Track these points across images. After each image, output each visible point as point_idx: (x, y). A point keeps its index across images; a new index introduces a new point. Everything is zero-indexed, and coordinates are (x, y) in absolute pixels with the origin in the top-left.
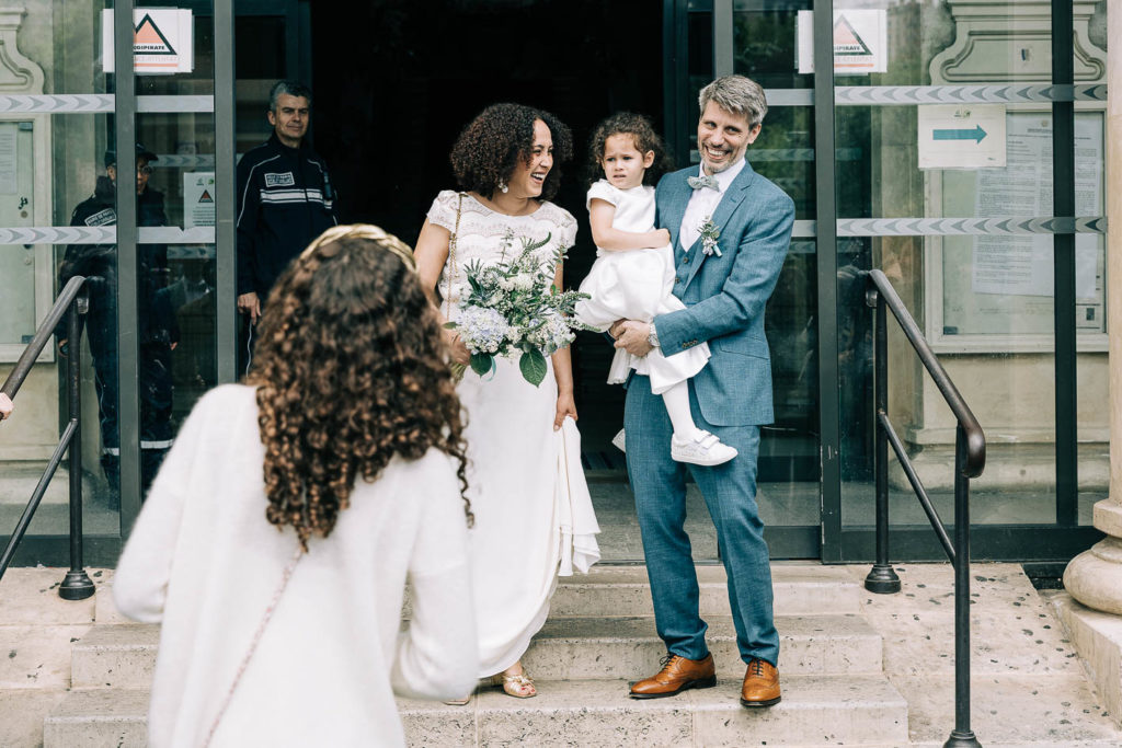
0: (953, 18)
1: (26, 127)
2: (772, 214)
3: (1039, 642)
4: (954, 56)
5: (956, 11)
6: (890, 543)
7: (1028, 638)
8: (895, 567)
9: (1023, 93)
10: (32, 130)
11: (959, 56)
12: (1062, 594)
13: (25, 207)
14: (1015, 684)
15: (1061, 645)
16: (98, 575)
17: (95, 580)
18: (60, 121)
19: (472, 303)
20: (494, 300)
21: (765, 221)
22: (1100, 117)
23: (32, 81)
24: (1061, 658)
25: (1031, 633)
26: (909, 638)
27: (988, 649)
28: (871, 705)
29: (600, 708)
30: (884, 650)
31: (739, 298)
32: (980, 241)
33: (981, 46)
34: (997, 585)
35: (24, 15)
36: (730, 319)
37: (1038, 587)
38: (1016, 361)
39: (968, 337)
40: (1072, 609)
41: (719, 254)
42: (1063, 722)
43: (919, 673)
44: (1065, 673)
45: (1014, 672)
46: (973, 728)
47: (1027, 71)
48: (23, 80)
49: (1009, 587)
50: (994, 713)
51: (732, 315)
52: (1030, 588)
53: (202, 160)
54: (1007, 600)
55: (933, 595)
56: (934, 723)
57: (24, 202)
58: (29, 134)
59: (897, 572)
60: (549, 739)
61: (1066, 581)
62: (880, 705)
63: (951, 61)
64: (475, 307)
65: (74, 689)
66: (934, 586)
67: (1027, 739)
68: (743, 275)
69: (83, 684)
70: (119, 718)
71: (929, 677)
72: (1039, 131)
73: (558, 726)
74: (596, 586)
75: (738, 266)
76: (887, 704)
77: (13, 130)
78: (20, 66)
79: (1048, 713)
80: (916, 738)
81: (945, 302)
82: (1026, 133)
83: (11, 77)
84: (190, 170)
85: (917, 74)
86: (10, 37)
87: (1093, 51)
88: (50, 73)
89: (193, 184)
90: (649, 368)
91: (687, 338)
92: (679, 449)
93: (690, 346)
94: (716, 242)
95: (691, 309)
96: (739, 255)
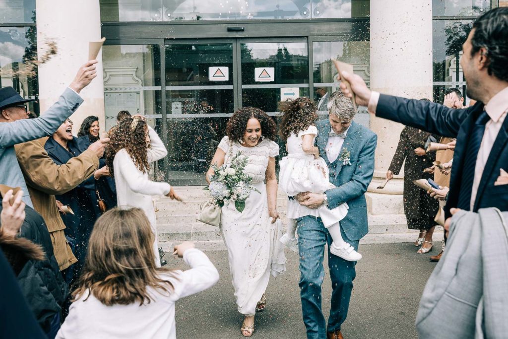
1: (138, 93)
2: (372, 144)
18: (145, 92)
21: (370, 147)
35: (137, 69)
41: (350, 164)
48: (137, 83)
51: (360, 189)
53: (176, 100)
57: (138, 109)
58: (139, 95)
75: (359, 168)
77: (135, 93)
78: (136, 80)
83: (134, 82)
84: (173, 102)
85: (331, 80)
86: (134, 74)
87: (368, 74)
88: (143, 81)
89: (174, 105)
90: (319, 215)
91: (340, 201)
92: (335, 250)
93: (340, 204)
94: (349, 159)
95: (341, 187)
96: (359, 163)
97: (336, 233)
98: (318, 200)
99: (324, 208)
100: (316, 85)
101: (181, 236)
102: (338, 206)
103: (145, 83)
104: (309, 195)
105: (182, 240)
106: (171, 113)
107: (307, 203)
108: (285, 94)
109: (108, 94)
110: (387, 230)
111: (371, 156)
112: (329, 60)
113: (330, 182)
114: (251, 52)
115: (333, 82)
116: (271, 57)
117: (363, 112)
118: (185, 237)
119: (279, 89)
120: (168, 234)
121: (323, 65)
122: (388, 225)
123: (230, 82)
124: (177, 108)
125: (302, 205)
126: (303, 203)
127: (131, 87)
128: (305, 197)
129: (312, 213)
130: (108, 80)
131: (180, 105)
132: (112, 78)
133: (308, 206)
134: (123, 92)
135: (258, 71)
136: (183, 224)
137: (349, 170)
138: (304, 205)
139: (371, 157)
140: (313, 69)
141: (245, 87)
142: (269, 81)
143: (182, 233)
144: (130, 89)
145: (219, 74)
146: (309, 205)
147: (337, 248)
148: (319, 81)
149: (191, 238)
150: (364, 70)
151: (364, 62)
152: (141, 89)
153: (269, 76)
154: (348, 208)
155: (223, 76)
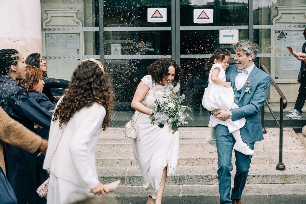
1: (78, 34)
2: (266, 81)
3: (297, 144)
4: (278, 19)
5: (278, 9)
6: (265, 123)
7: (294, 143)
8: (265, 128)
10: (79, 35)
11: (279, 18)
12: (301, 134)
13: (78, 52)
14: (292, 153)
15: (301, 145)
18: (85, 33)
21: (264, 83)
23: (79, 25)
24: (301, 147)
25: (295, 142)
26: (268, 143)
27: (285, 145)
28: (261, 157)
29: (203, 157)
30: (263, 145)
31: (256, 106)
32: (283, 59)
33: (284, 16)
34: (287, 132)
35: (78, 10)
36: (253, 112)
37: (296, 132)
38: (292, 85)
39: (280, 79)
40: (304, 137)
41: (250, 92)
42: (302, 161)
43: (271, 150)
44: (302, 151)
45: (291, 150)
46: (283, 162)
47: (294, 21)
48: (77, 24)
49: (290, 132)
50: (287, 159)
51: (254, 110)
52: (294, 133)
53: (115, 41)
54: (289, 135)
55: (274, 134)
56: (274, 161)
57: (78, 50)
58: (79, 36)
59: (266, 129)
60: (193, 163)
61: (302, 131)
62: (263, 157)
63: (277, 20)
66: (274, 132)
67: (294, 164)
68: (257, 99)
70: (102, 158)
71: (273, 151)
72: (296, 35)
73: (194, 161)
74: (202, 132)
75: (255, 96)
76: (264, 157)
77: (76, 35)
78: (77, 21)
79: (299, 159)
80: (270, 164)
81: (275, 72)
82: (294, 35)
83: (75, 24)
84: (113, 43)
85: (270, 22)
86: (75, 15)
88: (83, 23)
89: (113, 47)
90: (227, 124)
91: (240, 116)
92: (238, 147)
93: (240, 119)
95: (242, 108)
96: (256, 93)
97: (238, 136)
98: (226, 115)
100: (256, 27)
102: (239, 119)
103: (85, 25)
104: (220, 111)
106: (110, 54)
107: (219, 116)
108: (224, 36)
109: (48, 35)
113: (235, 102)
115: (272, 24)
119: (219, 30)
120: (102, 177)
123: (168, 23)
124: (116, 49)
126: (216, 116)
127: (71, 28)
128: (218, 112)
129: (223, 123)
130: (49, 21)
131: (119, 47)
132: (54, 19)
134: (63, 34)
135: (196, 13)
136: (117, 167)
137: (248, 97)
141: (183, 28)
142: (208, 22)
143: (116, 177)
144: (69, 29)
145: (158, 15)
146: (220, 118)
147: (239, 146)
148: (258, 23)
149: (126, 182)
150: (304, 13)
151: (304, 5)
152: (81, 30)
153: (208, 18)
154: (246, 121)
155: (161, 17)
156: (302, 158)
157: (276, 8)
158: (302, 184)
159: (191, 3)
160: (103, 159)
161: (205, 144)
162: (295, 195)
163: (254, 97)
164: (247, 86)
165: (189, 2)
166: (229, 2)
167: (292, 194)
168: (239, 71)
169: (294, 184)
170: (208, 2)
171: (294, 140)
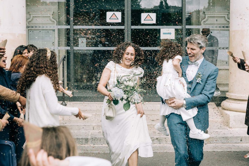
0: (205, 14)
2: (216, 73)
3: (217, 115)
5: (205, 13)
7: (215, 114)
9: (216, 27)
10: (54, 31)
11: (206, 21)
12: (221, 107)
13: (54, 44)
15: (220, 115)
16: (67, 102)
17: (67, 103)
18: (59, 30)
19: (116, 86)
20: (122, 87)
21: (214, 75)
22: (229, 31)
23: (55, 23)
24: (220, 117)
25: (216, 113)
31: (208, 96)
33: (210, 19)
35: (54, 12)
37: (217, 106)
40: (222, 109)
41: (201, 83)
42: (220, 127)
44: (221, 119)
45: (213, 119)
47: (217, 23)
48: (53, 23)
49: (212, 106)
51: (206, 100)
54: (212, 108)
57: (53, 43)
61: (221, 105)
64: (117, 87)
65: (64, 120)
67: (215, 129)
69: (65, 119)
72: (218, 33)
77: (52, 31)
78: (53, 20)
79: (218, 125)
82: (217, 33)
83: (51, 22)
84: (80, 38)
85: (199, 24)
86: (51, 16)
87: (228, 20)
88: (58, 22)
89: (80, 40)
90: (180, 113)
91: (193, 105)
92: (192, 135)
94: (201, 80)
96: (206, 84)
98: (180, 104)
99: (183, 109)
100: (188, 27)
101: (81, 140)
102: (192, 108)
103: (59, 23)
104: (175, 100)
105: (82, 143)
106: (78, 46)
107: (173, 105)
108: (164, 34)
109: (31, 31)
110: (241, 140)
111: (214, 80)
112: (198, 10)
113: (187, 93)
114: (140, 3)
115: (201, 25)
116: (155, 7)
117: (223, 48)
118: (84, 141)
119: (160, 29)
121: (194, 13)
122: (242, 137)
123: (122, 23)
125: (169, 106)
126: (170, 105)
129: (176, 112)
130: (32, 20)
131: (84, 40)
132: (35, 19)
133: (173, 107)
134: (42, 30)
135: (144, 16)
136: (83, 131)
137: (199, 87)
138: (171, 106)
139: (215, 82)
140: (185, 16)
141: (133, 27)
142: (152, 23)
143: (82, 139)
144: (47, 27)
145: (114, 17)
147: (194, 133)
148: (190, 24)
149: (89, 142)
150: (225, 17)
151: (225, 11)
152: (56, 27)
153: (152, 20)
154: (198, 110)
155: (117, 19)
156: (220, 125)
157: (204, 12)
158: (220, 144)
159: (141, 6)
160: (72, 125)
161: (149, 114)
162: (214, 152)
163: (205, 88)
164: (199, 77)
165: (140, 6)
166: (171, 6)
167: (212, 151)
168: (189, 63)
169: (214, 144)
170: (155, 5)
171: (215, 112)
